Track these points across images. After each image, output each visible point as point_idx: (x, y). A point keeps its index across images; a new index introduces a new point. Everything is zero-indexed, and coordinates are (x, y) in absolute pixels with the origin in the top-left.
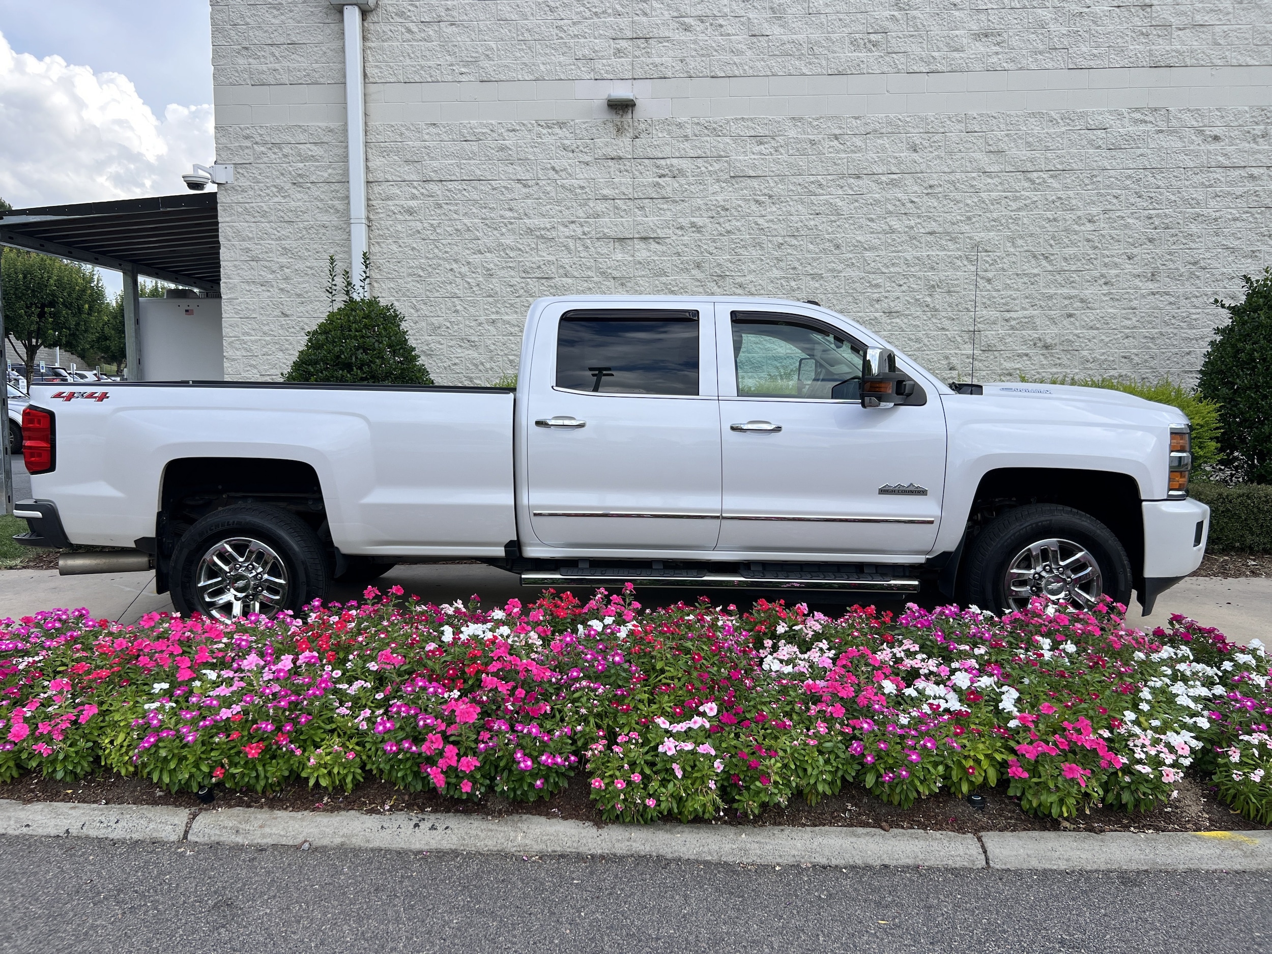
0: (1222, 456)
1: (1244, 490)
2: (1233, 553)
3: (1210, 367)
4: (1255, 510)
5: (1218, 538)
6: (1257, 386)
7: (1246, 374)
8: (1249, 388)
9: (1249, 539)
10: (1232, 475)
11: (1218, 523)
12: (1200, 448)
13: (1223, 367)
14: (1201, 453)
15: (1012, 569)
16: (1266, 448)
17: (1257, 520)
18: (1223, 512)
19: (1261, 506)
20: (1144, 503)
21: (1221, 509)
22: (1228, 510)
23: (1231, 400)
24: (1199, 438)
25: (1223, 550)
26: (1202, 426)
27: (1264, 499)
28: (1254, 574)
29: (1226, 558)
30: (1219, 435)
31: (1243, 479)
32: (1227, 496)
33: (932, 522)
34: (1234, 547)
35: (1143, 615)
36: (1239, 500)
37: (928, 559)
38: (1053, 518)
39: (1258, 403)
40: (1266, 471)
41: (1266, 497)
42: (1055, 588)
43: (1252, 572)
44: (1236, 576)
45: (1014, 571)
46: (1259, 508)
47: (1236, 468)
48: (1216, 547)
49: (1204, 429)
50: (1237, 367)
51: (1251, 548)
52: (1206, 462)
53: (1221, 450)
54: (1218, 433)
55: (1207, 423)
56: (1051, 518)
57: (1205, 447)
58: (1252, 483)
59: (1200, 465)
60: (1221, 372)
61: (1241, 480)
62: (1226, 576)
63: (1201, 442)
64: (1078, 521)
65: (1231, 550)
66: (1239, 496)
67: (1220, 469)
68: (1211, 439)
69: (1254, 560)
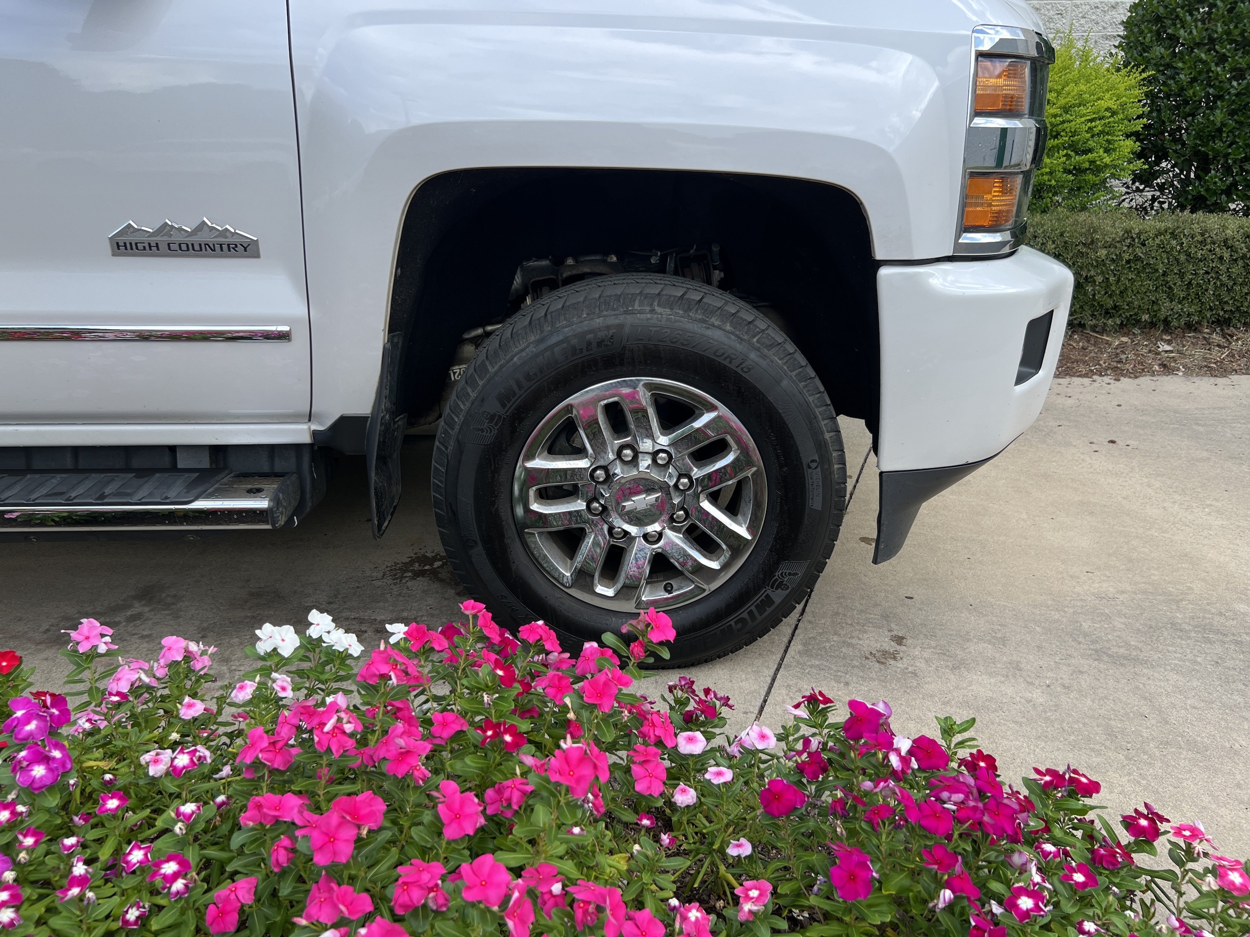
0: (1139, 165)
1: (1169, 222)
2: (1136, 331)
3: (1141, 12)
4: (1183, 258)
5: (1115, 307)
6: (1212, 41)
7: (1196, 21)
8: (1198, 45)
9: (1166, 308)
10: (1154, 199)
11: (1119, 280)
12: (1107, 151)
13: (1161, 10)
14: (1107, 160)
15: (530, 457)
16: (1213, 149)
17: (1182, 275)
18: (1128, 262)
19: (1193, 250)
20: (884, 272)
21: (1126, 257)
22: (1137, 259)
23: (1168, 66)
24: (1108, 134)
25: (1122, 325)
26: (1114, 113)
27: (1200, 238)
28: (1167, 369)
29: (1125, 339)
30: (1139, 128)
31: (1170, 203)
32: (1139, 235)
33: (283, 337)
34: (1138, 321)
35: (875, 561)
36: (1157, 241)
37: (315, 433)
38: (629, 320)
39: (1209, 70)
40: (1208, 190)
41: (1202, 235)
42: (641, 507)
43: (1164, 366)
44: (1135, 374)
45: (539, 463)
46: (1188, 255)
47: (1161, 188)
48: (1110, 322)
49: (1116, 118)
50: (1182, 8)
51: (1166, 322)
52: (1113, 176)
53: (1139, 155)
54: (1138, 126)
55: (1123, 105)
56: (621, 319)
57: (1114, 150)
58: (1182, 211)
59: (1104, 181)
60: (1158, 19)
61: (1166, 206)
62: (1118, 373)
63: (1108, 141)
64: (696, 328)
65: (1134, 325)
66: (1160, 233)
67: (1138, 190)
68: (1128, 136)
69: (1169, 342)
